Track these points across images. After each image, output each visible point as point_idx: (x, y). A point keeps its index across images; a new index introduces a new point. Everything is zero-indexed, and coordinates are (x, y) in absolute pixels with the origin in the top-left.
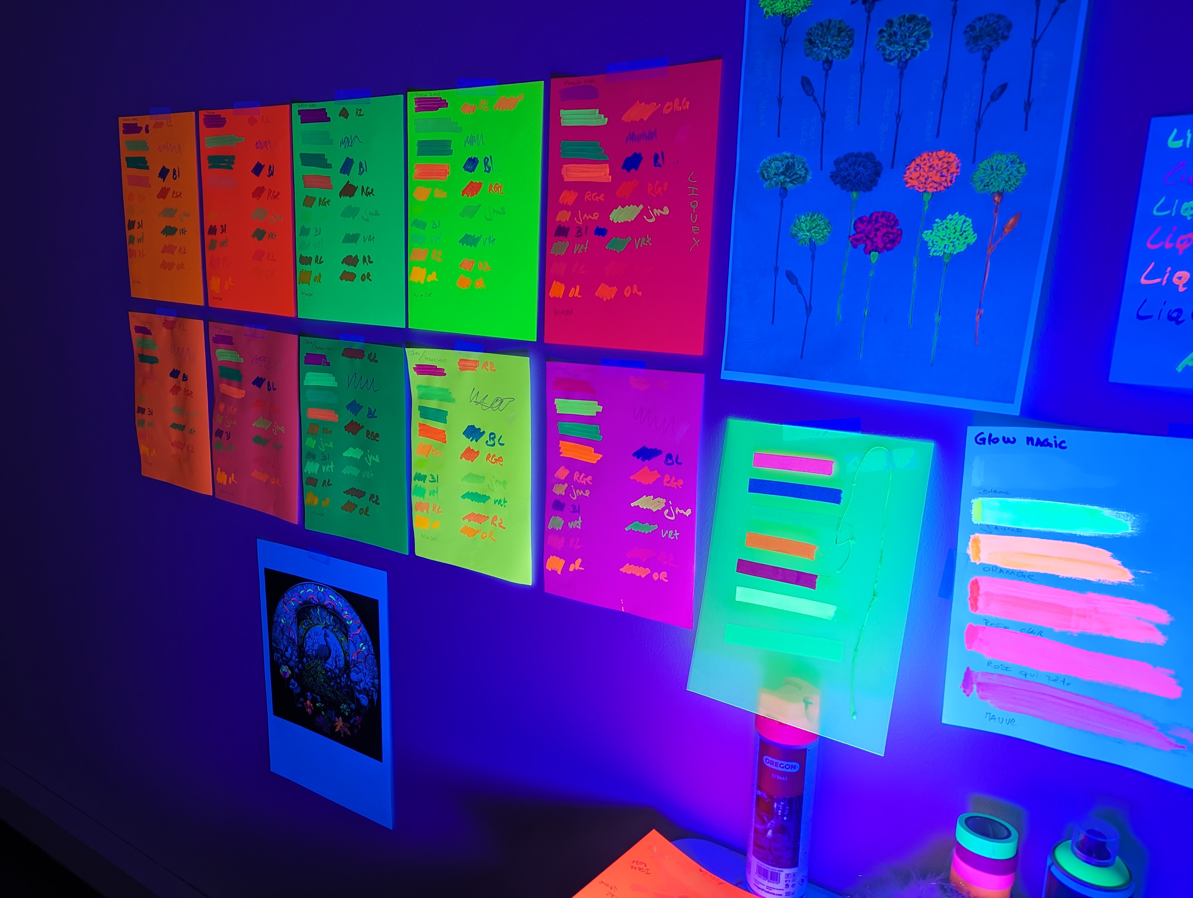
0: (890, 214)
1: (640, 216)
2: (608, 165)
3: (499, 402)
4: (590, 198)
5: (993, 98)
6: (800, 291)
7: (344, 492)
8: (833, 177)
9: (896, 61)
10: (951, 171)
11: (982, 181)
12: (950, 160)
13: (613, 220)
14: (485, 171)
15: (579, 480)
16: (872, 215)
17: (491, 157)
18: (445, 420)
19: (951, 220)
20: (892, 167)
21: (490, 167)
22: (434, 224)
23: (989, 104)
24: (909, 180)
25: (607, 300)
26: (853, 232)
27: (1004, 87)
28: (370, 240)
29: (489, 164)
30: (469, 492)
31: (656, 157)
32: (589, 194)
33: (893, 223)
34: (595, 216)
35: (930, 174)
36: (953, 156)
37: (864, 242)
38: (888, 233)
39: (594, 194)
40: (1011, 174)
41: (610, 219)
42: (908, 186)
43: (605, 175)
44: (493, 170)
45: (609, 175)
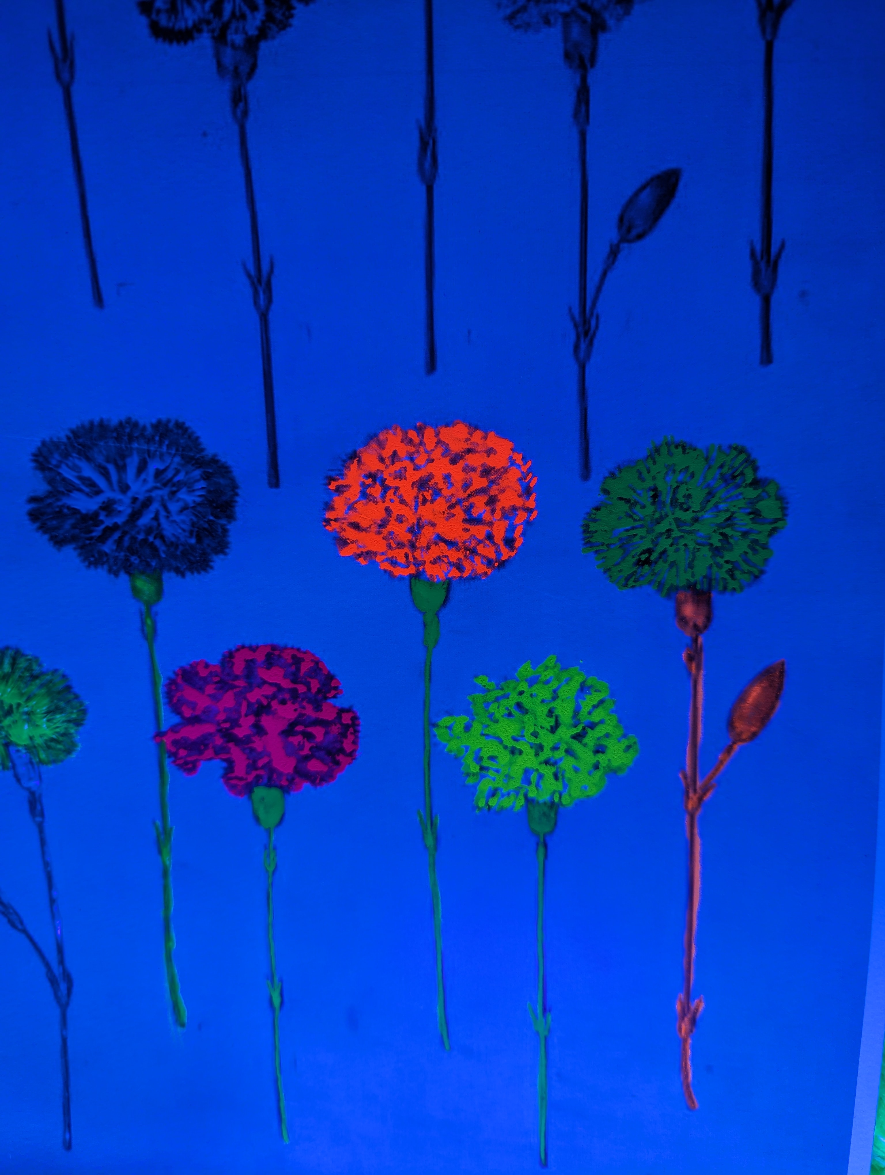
0: (298, 655)
5: (630, 229)
8: (42, 516)
10: (505, 502)
11: (625, 545)
12: (497, 462)
16: (229, 657)
19: (532, 681)
20: (275, 480)
23: (614, 253)
24: (350, 534)
27: (666, 185)
33: (315, 685)
36: (502, 446)
37: (218, 752)
38: (303, 720)
42: (346, 552)
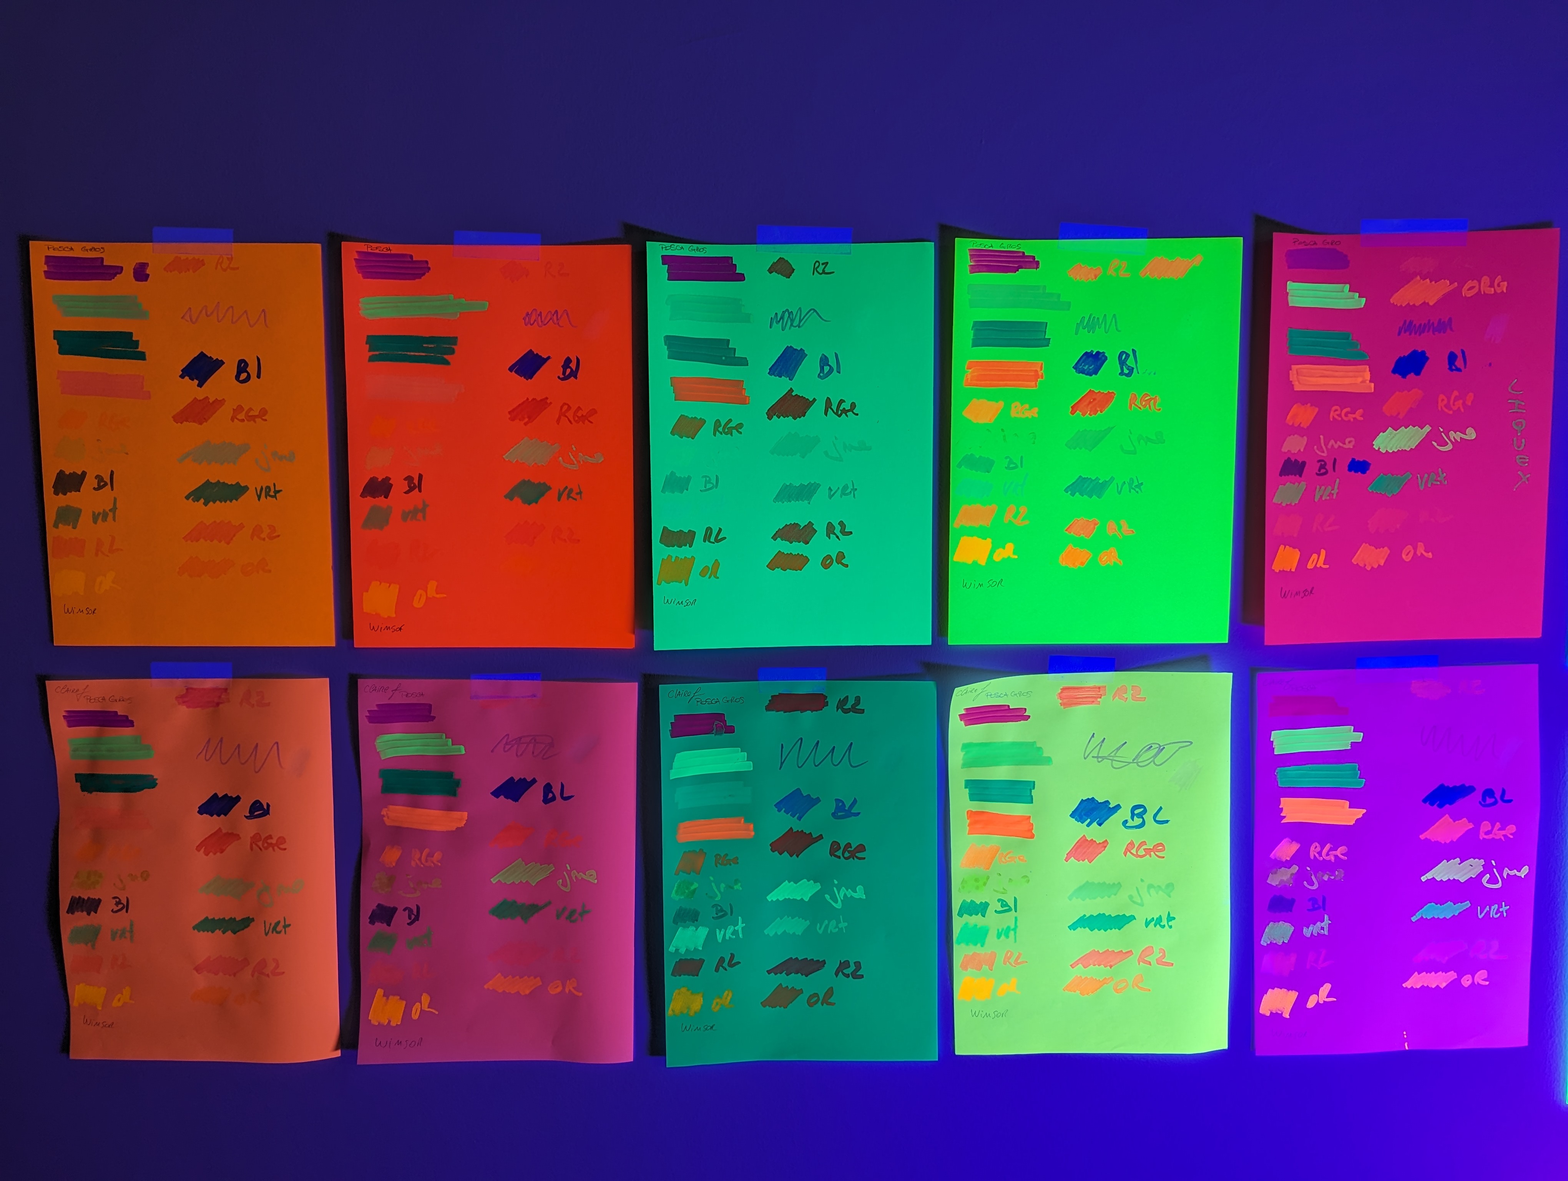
1: (1425, 444)
2: (1368, 367)
3: (1153, 752)
4: (1340, 415)
7: (769, 972)
13: (1379, 449)
14: (1122, 373)
15: (1320, 855)
17: (1134, 351)
18: (1030, 798)
21: (1133, 369)
22: (1011, 462)
25: (1372, 568)
28: (843, 493)
29: (1131, 362)
30: (1085, 915)
31: (1452, 358)
32: (1336, 410)
34: (1349, 444)
39: (1345, 410)
41: (1374, 447)
43: (1363, 382)
44: (1138, 373)
45: (1371, 381)
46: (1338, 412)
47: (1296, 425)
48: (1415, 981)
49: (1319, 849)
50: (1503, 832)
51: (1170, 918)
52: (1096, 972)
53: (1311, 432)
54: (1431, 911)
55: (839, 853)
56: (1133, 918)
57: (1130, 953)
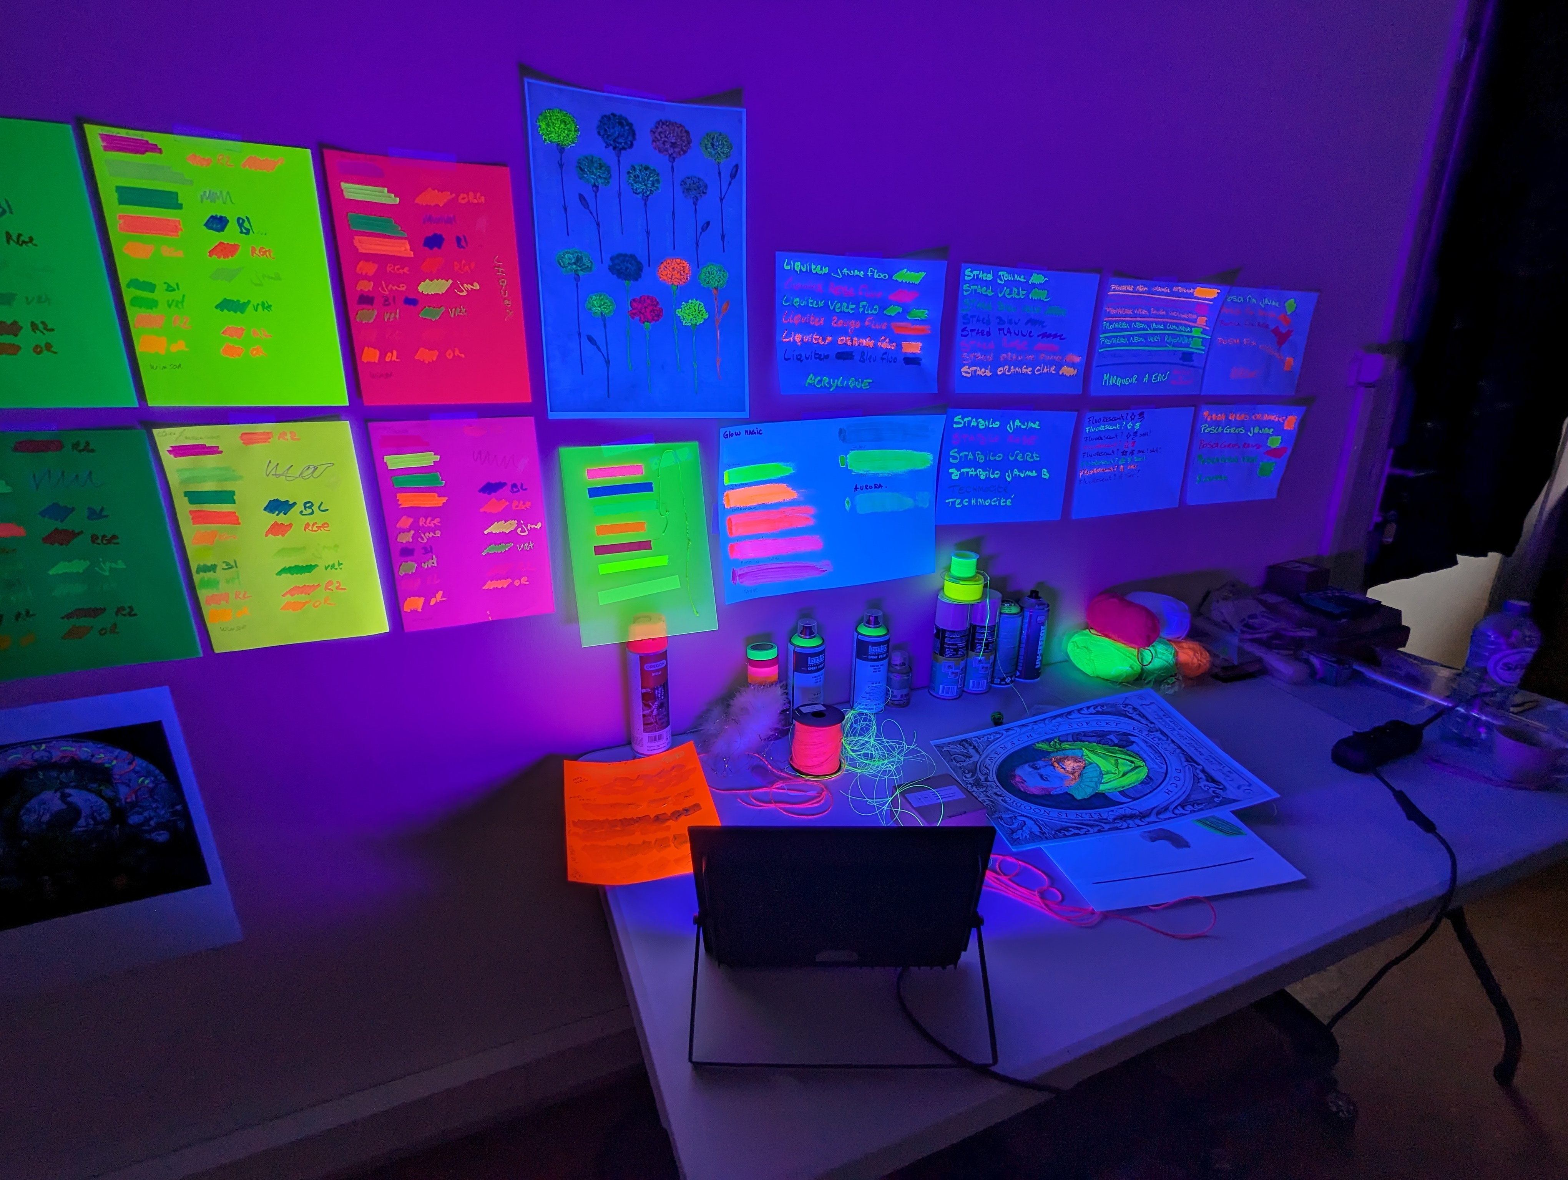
0: (652, 298)
1: (450, 290)
2: (407, 241)
3: (311, 470)
4: (393, 270)
5: (703, 230)
6: (599, 350)
7: (63, 618)
8: (611, 269)
9: (641, 195)
10: (687, 272)
11: (705, 280)
12: (685, 265)
13: (422, 292)
15: (426, 524)
16: (641, 297)
17: (247, 218)
18: (233, 501)
19: (691, 303)
20: (649, 266)
21: (249, 229)
22: (169, 286)
23: (701, 233)
24: (662, 276)
25: (429, 362)
26: (630, 308)
27: (708, 223)
28: (39, 302)
29: (246, 225)
30: (285, 567)
31: (458, 240)
32: (390, 266)
33: (655, 303)
34: (403, 288)
35: (674, 273)
36: (686, 263)
37: (638, 315)
38: (653, 310)
39: (396, 267)
40: (720, 277)
41: (419, 290)
42: (661, 280)
43: (406, 250)
44: (253, 233)
45: (410, 250)
46: (392, 268)
47: (364, 274)
48: (490, 585)
49: (424, 521)
50: (525, 506)
51: (340, 564)
52: (299, 598)
53: (374, 278)
54: (492, 549)
55: (99, 541)
56: (316, 566)
57: (319, 585)
